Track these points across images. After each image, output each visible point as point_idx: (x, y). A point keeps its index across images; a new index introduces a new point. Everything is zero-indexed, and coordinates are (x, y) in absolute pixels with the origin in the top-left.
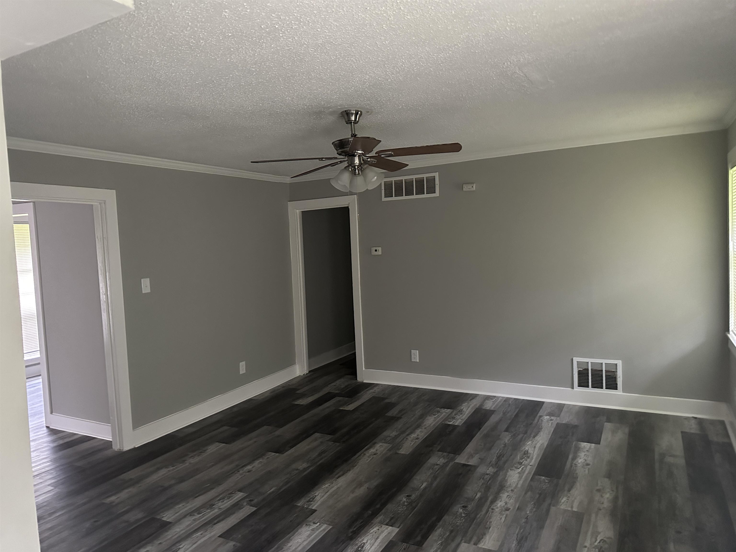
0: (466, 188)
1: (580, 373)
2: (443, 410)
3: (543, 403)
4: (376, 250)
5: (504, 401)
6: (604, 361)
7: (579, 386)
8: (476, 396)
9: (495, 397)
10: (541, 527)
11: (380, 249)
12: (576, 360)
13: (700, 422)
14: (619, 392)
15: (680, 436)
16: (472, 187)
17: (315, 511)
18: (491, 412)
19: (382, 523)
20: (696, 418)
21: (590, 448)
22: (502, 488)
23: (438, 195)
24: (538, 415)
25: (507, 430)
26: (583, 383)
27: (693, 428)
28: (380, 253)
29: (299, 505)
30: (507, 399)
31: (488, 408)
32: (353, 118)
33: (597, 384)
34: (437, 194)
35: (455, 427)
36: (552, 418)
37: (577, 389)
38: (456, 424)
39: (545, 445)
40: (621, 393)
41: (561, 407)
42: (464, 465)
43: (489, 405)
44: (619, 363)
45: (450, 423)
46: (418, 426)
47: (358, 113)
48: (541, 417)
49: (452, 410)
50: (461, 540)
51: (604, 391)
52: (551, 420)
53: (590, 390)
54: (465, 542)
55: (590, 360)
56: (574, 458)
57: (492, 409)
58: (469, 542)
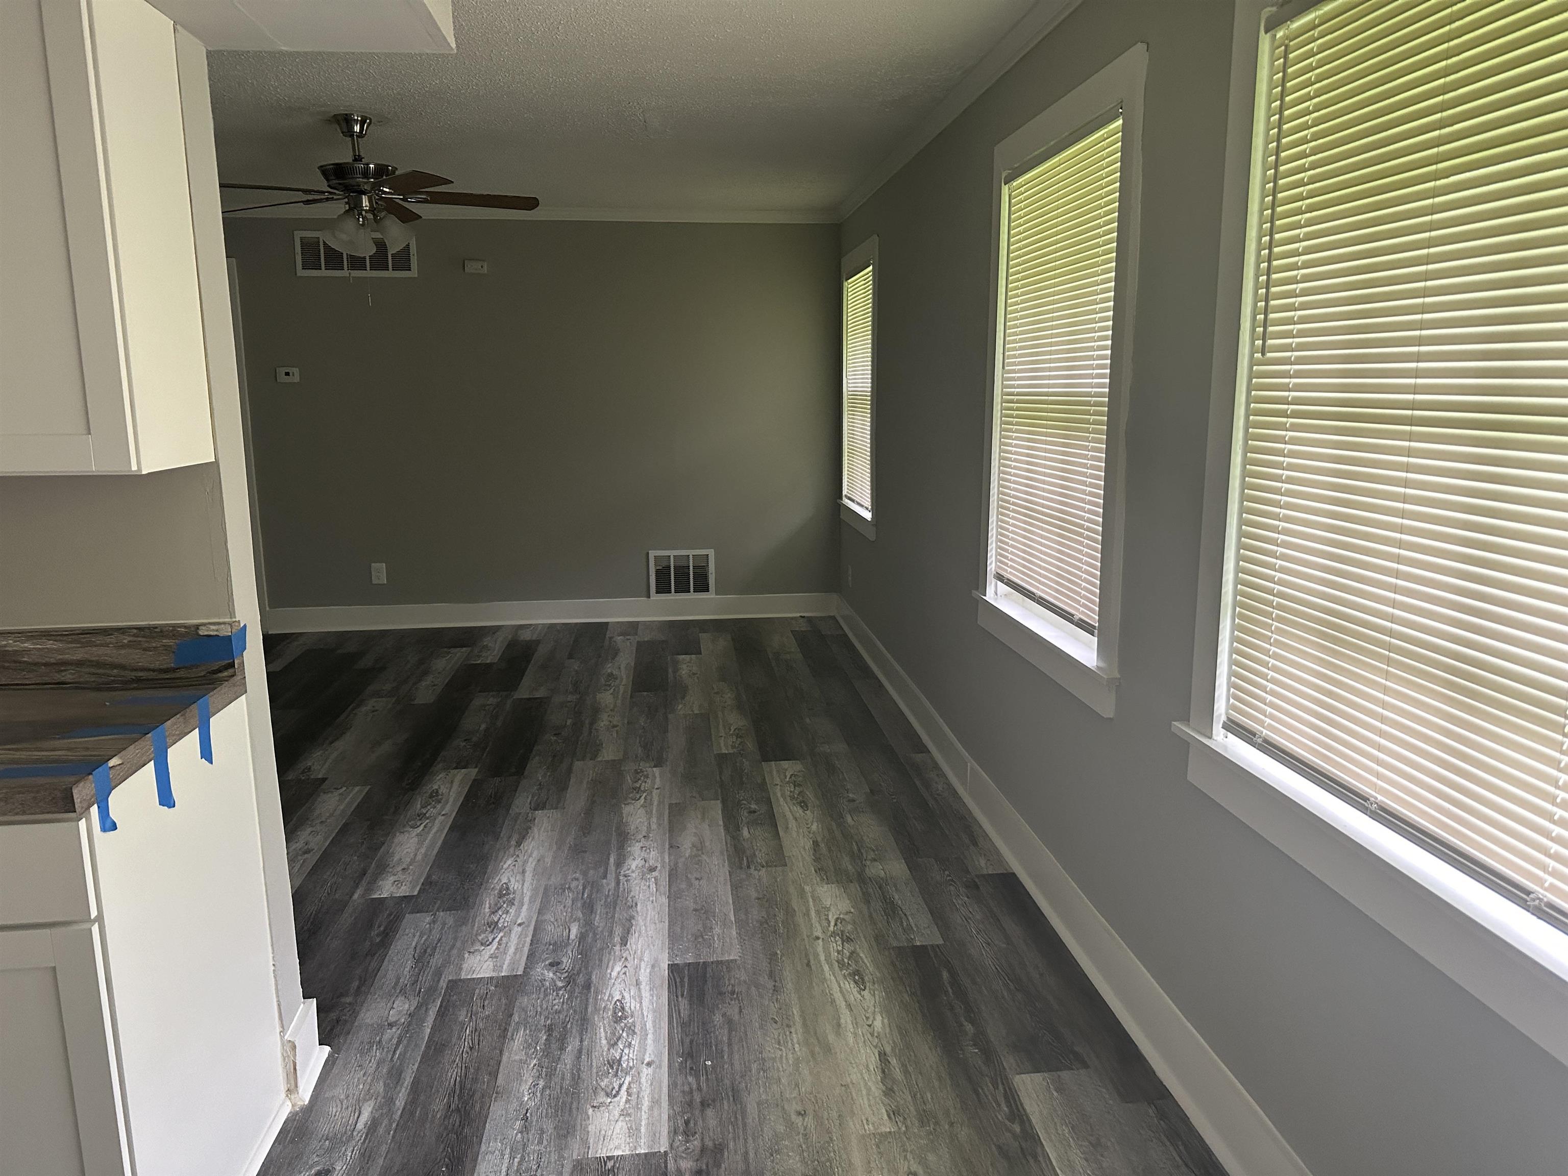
0: (471, 267)
1: (658, 572)
2: (453, 650)
3: (608, 623)
4: (287, 374)
5: (548, 628)
6: (691, 553)
7: (657, 592)
8: (498, 628)
9: (531, 625)
10: (666, 731)
11: (295, 371)
12: (652, 554)
13: (809, 620)
14: (710, 595)
15: (791, 635)
16: (482, 267)
17: (324, 780)
18: (538, 642)
19: (446, 769)
20: (804, 617)
21: (691, 659)
22: (596, 711)
23: (416, 276)
24: (607, 636)
25: (571, 656)
26: (663, 587)
27: (804, 627)
28: (296, 379)
29: (290, 778)
30: (552, 626)
31: (528, 639)
32: (357, 128)
33: (683, 588)
34: (414, 273)
35: (489, 666)
36: (628, 637)
37: (655, 597)
38: (488, 662)
39: (633, 664)
40: (713, 596)
41: (634, 626)
42: (529, 699)
43: (526, 636)
44: (711, 553)
45: (479, 662)
46: (426, 673)
47: (365, 122)
48: (611, 638)
49: (469, 649)
50: (572, 760)
51: (692, 596)
52: (628, 639)
53: (673, 597)
54: (578, 760)
55: (672, 553)
56: (675, 671)
57: (534, 638)
58: (583, 759)
